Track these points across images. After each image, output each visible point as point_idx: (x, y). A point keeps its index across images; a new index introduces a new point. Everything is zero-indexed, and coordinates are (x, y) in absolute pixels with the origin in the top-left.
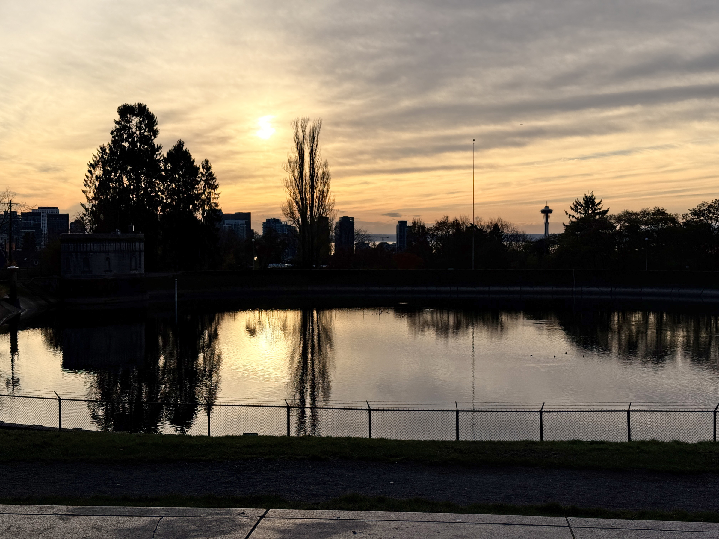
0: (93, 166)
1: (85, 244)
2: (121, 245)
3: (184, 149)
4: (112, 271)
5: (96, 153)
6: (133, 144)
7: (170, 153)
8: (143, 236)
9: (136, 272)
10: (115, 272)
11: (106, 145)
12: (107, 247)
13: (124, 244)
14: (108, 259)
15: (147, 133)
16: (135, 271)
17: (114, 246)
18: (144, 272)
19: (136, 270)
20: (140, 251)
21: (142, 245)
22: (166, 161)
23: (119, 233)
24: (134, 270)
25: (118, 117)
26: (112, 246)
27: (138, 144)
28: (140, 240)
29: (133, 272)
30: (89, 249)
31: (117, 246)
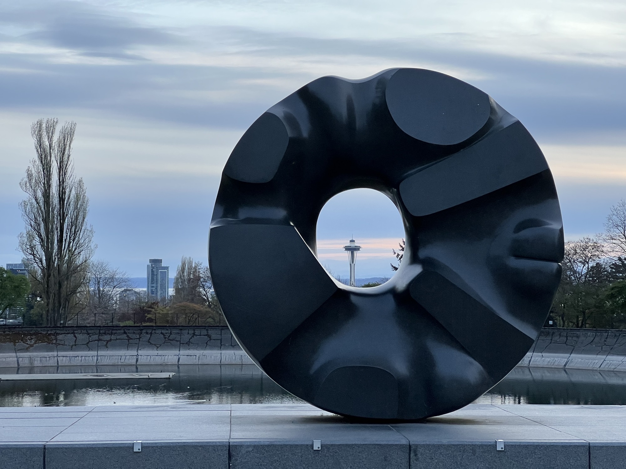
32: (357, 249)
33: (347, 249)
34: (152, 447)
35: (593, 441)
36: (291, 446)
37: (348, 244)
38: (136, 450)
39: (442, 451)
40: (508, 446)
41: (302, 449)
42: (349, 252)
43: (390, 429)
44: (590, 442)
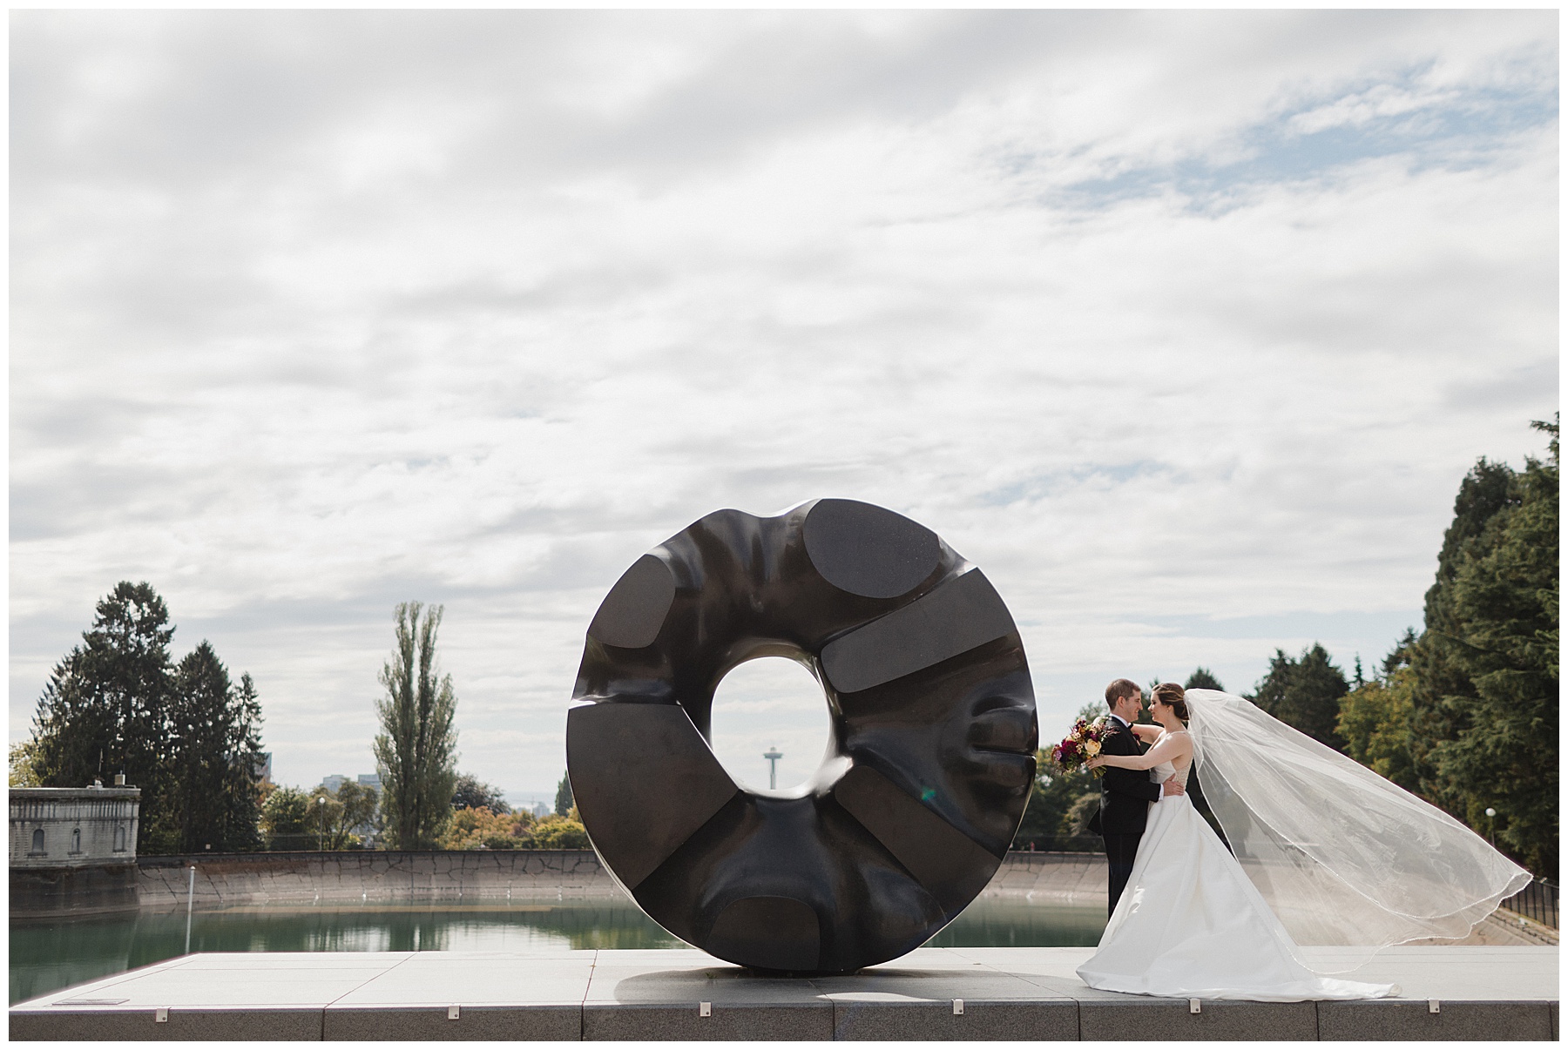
0: (61, 671)
1: (40, 807)
2: (100, 809)
4: (81, 853)
8: (139, 794)
9: (123, 855)
10: (87, 855)
12: (77, 811)
13: (107, 806)
14: (77, 832)
16: (121, 853)
17: (90, 811)
18: (135, 855)
19: (123, 850)
20: (132, 819)
21: (137, 807)
23: (99, 787)
24: (119, 851)
26: (86, 810)
28: (134, 800)
29: (117, 855)
30: (44, 815)
31: (94, 810)
32: (779, 756)
33: (767, 756)
34: (475, 1012)
35: (1083, 1000)
36: (669, 1011)
37: (768, 751)
38: (451, 1016)
39: (879, 1016)
40: (969, 1007)
41: (684, 1016)
42: (769, 761)
43: (809, 986)
44: (1079, 1000)
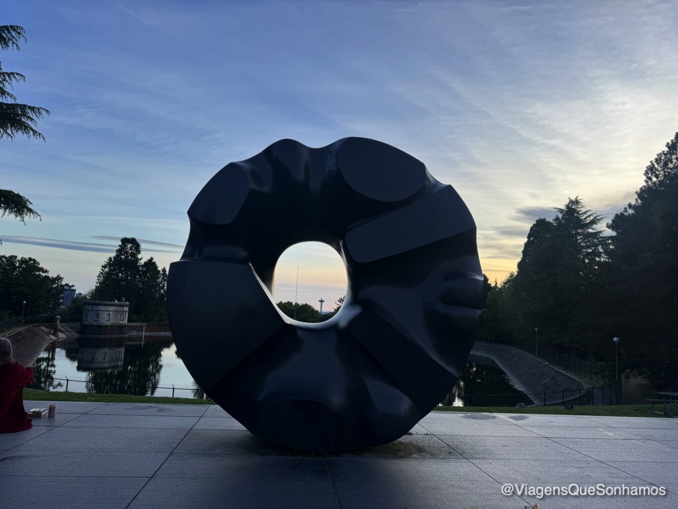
0: (104, 267)
1: (98, 307)
2: (117, 308)
3: (153, 261)
4: (110, 321)
5: (107, 261)
6: (127, 257)
7: (145, 263)
8: (128, 304)
9: (123, 322)
10: (112, 322)
11: (112, 257)
12: (109, 308)
13: (119, 308)
14: (109, 315)
15: (135, 252)
18: (127, 322)
19: (123, 321)
20: (126, 312)
21: (128, 308)
22: (143, 266)
23: (116, 302)
25: (120, 243)
26: (112, 308)
27: (130, 257)
28: (127, 306)
29: (121, 322)
30: (99, 309)
31: (114, 308)
32: (323, 301)
33: (320, 301)
